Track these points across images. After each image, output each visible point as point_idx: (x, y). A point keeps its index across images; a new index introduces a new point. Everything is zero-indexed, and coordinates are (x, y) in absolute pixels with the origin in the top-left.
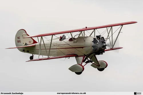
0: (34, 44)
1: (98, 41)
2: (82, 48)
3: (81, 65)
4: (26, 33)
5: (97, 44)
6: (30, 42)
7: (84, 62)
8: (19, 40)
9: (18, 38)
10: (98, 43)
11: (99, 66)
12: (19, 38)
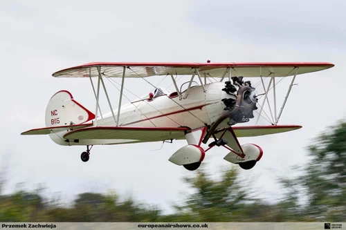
0: (90, 122)
1: (237, 88)
2: (200, 107)
3: (199, 146)
4: (72, 98)
5: (235, 96)
6: (80, 118)
7: (205, 143)
8: (54, 117)
9: (53, 113)
10: (236, 93)
11: (243, 155)
12: (56, 112)
